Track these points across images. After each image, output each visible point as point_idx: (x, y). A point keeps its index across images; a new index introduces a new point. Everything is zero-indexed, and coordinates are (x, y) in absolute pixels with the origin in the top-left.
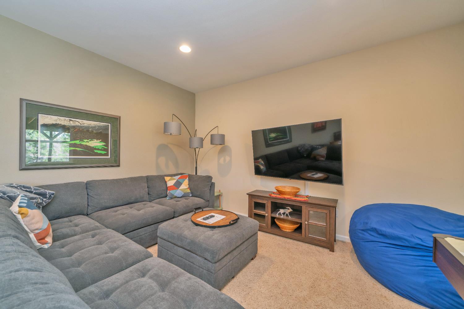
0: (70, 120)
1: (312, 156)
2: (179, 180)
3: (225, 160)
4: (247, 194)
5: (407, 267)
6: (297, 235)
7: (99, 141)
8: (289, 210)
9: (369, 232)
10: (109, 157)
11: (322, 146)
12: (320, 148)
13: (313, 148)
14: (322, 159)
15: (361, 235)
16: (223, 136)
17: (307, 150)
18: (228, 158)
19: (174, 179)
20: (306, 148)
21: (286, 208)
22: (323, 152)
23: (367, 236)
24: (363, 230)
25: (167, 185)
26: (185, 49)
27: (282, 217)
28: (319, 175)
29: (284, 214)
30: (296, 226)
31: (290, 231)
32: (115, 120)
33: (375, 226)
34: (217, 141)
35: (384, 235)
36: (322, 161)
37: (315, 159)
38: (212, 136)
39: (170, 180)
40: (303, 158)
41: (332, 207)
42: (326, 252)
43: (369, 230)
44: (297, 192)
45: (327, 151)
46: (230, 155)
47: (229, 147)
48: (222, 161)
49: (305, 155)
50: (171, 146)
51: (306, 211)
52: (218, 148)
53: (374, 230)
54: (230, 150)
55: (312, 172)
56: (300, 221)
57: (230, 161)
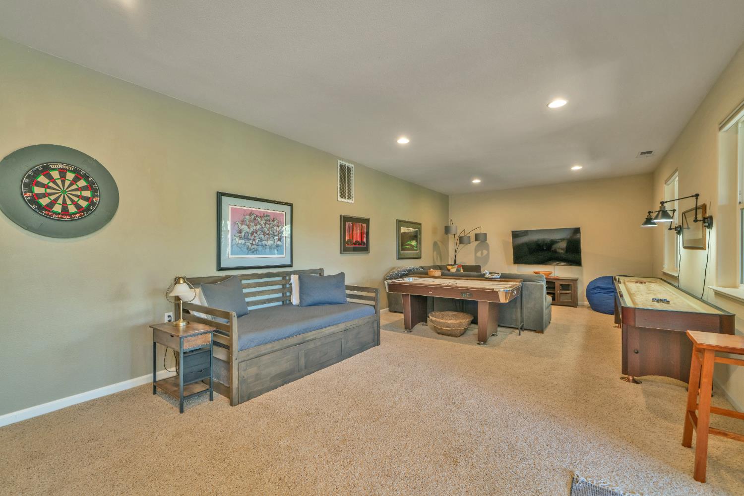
0: (408, 229)
1: (553, 249)
3: (482, 254)
7: (415, 241)
10: (418, 252)
11: (562, 240)
12: (560, 242)
13: (553, 242)
14: (562, 251)
15: (592, 292)
16: (485, 235)
18: (485, 252)
22: (563, 245)
23: (595, 291)
24: (593, 289)
26: (476, 181)
28: (563, 264)
32: (418, 225)
33: (599, 285)
35: (602, 289)
37: (555, 252)
38: (476, 235)
39: (452, 268)
40: (543, 250)
41: (575, 281)
42: (572, 308)
43: (595, 288)
44: (550, 274)
45: (567, 244)
46: (488, 250)
47: (487, 244)
48: (479, 254)
49: (545, 248)
50: (438, 242)
51: (557, 284)
52: (479, 244)
53: (598, 287)
54: (488, 245)
55: (555, 262)
56: (554, 292)
57: (488, 254)
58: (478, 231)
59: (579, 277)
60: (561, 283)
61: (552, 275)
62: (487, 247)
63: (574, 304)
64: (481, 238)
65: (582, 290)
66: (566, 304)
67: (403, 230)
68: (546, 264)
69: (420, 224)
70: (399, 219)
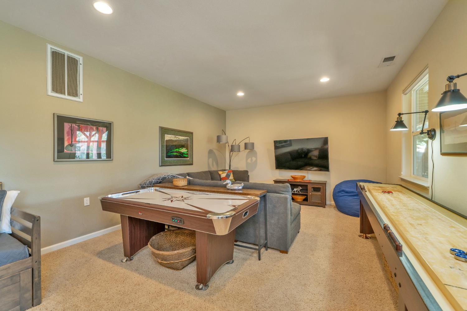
0: (175, 137)
1: (309, 156)
2: (228, 173)
3: (252, 160)
4: (273, 181)
5: (355, 203)
6: (305, 202)
7: (185, 149)
8: (300, 188)
9: (341, 192)
10: (189, 159)
11: (316, 149)
12: (314, 151)
13: (309, 151)
14: (315, 158)
15: (338, 195)
16: (253, 144)
17: (304, 152)
18: (254, 159)
19: (225, 173)
20: (304, 151)
21: (298, 188)
22: (316, 153)
23: (340, 194)
24: (338, 192)
25: (220, 177)
26: (240, 94)
27: (296, 192)
28: (315, 169)
29: (297, 191)
30: (304, 197)
31: (301, 200)
33: (343, 189)
34: (249, 146)
35: (347, 192)
36: (316, 160)
37: (310, 158)
38: (246, 144)
39: (222, 173)
40: (301, 157)
41: (324, 184)
42: (321, 208)
43: (341, 191)
44: (304, 178)
45: (319, 152)
46: (256, 157)
47: (255, 151)
48: (249, 161)
49: (303, 156)
50: (214, 151)
51: (310, 187)
52: (249, 151)
53: (343, 191)
54: (256, 153)
55: (310, 167)
56: (306, 194)
57: (256, 161)
58: (247, 141)
59: (327, 181)
60: (313, 186)
61: (306, 179)
62: (255, 154)
63: (322, 204)
64: (249, 147)
65: (330, 191)
66: (317, 204)
67: (168, 137)
68: (301, 170)
69: (192, 133)
70: (160, 126)
